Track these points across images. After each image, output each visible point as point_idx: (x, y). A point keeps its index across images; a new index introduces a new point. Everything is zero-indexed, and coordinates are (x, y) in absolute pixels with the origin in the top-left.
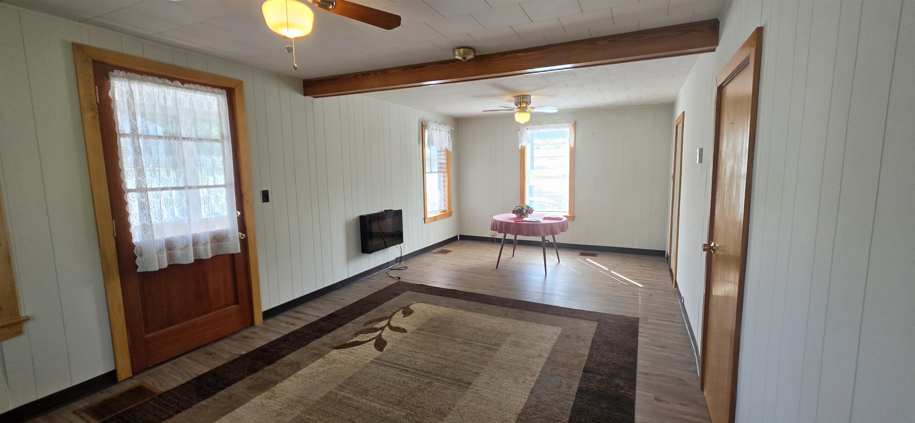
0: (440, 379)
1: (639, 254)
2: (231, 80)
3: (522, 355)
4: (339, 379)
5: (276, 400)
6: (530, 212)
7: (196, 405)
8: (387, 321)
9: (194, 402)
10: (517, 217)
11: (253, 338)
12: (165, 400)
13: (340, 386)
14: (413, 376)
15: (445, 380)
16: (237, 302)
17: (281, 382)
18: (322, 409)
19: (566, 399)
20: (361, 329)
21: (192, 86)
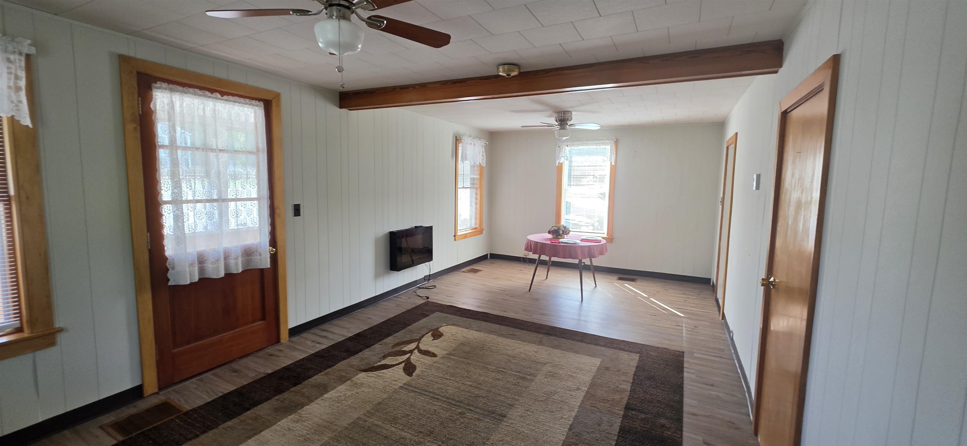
0: (473, 409)
1: (682, 281)
2: (269, 91)
3: (558, 387)
4: (368, 405)
5: (303, 423)
6: (567, 233)
7: (222, 426)
8: (416, 343)
9: (220, 423)
10: (553, 238)
11: (278, 356)
12: (191, 419)
13: (368, 411)
14: (445, 405)
15: (478, 410)
16: (263, 318)
17: (308, 405)
18: (350, 436)
19: (607, 438)
20: (389, 352)
21: (231, 98)
